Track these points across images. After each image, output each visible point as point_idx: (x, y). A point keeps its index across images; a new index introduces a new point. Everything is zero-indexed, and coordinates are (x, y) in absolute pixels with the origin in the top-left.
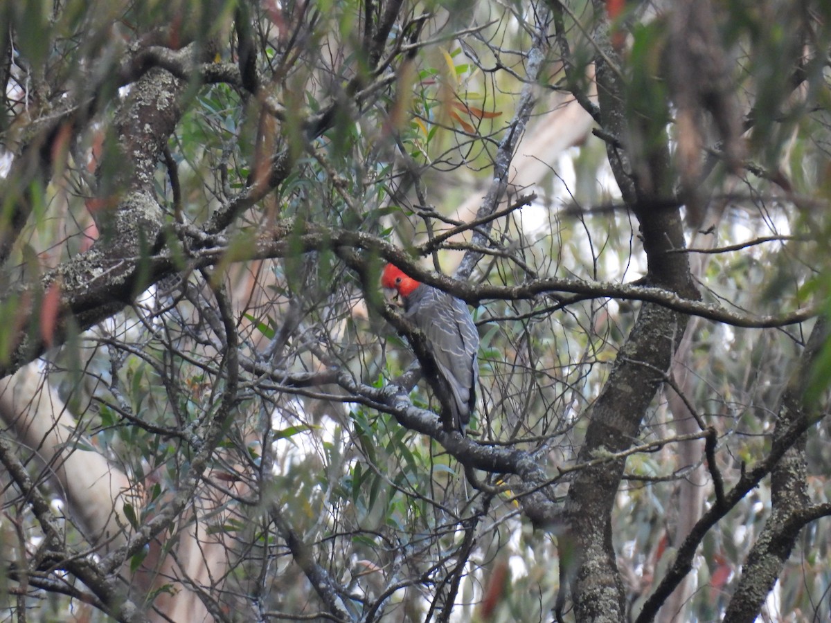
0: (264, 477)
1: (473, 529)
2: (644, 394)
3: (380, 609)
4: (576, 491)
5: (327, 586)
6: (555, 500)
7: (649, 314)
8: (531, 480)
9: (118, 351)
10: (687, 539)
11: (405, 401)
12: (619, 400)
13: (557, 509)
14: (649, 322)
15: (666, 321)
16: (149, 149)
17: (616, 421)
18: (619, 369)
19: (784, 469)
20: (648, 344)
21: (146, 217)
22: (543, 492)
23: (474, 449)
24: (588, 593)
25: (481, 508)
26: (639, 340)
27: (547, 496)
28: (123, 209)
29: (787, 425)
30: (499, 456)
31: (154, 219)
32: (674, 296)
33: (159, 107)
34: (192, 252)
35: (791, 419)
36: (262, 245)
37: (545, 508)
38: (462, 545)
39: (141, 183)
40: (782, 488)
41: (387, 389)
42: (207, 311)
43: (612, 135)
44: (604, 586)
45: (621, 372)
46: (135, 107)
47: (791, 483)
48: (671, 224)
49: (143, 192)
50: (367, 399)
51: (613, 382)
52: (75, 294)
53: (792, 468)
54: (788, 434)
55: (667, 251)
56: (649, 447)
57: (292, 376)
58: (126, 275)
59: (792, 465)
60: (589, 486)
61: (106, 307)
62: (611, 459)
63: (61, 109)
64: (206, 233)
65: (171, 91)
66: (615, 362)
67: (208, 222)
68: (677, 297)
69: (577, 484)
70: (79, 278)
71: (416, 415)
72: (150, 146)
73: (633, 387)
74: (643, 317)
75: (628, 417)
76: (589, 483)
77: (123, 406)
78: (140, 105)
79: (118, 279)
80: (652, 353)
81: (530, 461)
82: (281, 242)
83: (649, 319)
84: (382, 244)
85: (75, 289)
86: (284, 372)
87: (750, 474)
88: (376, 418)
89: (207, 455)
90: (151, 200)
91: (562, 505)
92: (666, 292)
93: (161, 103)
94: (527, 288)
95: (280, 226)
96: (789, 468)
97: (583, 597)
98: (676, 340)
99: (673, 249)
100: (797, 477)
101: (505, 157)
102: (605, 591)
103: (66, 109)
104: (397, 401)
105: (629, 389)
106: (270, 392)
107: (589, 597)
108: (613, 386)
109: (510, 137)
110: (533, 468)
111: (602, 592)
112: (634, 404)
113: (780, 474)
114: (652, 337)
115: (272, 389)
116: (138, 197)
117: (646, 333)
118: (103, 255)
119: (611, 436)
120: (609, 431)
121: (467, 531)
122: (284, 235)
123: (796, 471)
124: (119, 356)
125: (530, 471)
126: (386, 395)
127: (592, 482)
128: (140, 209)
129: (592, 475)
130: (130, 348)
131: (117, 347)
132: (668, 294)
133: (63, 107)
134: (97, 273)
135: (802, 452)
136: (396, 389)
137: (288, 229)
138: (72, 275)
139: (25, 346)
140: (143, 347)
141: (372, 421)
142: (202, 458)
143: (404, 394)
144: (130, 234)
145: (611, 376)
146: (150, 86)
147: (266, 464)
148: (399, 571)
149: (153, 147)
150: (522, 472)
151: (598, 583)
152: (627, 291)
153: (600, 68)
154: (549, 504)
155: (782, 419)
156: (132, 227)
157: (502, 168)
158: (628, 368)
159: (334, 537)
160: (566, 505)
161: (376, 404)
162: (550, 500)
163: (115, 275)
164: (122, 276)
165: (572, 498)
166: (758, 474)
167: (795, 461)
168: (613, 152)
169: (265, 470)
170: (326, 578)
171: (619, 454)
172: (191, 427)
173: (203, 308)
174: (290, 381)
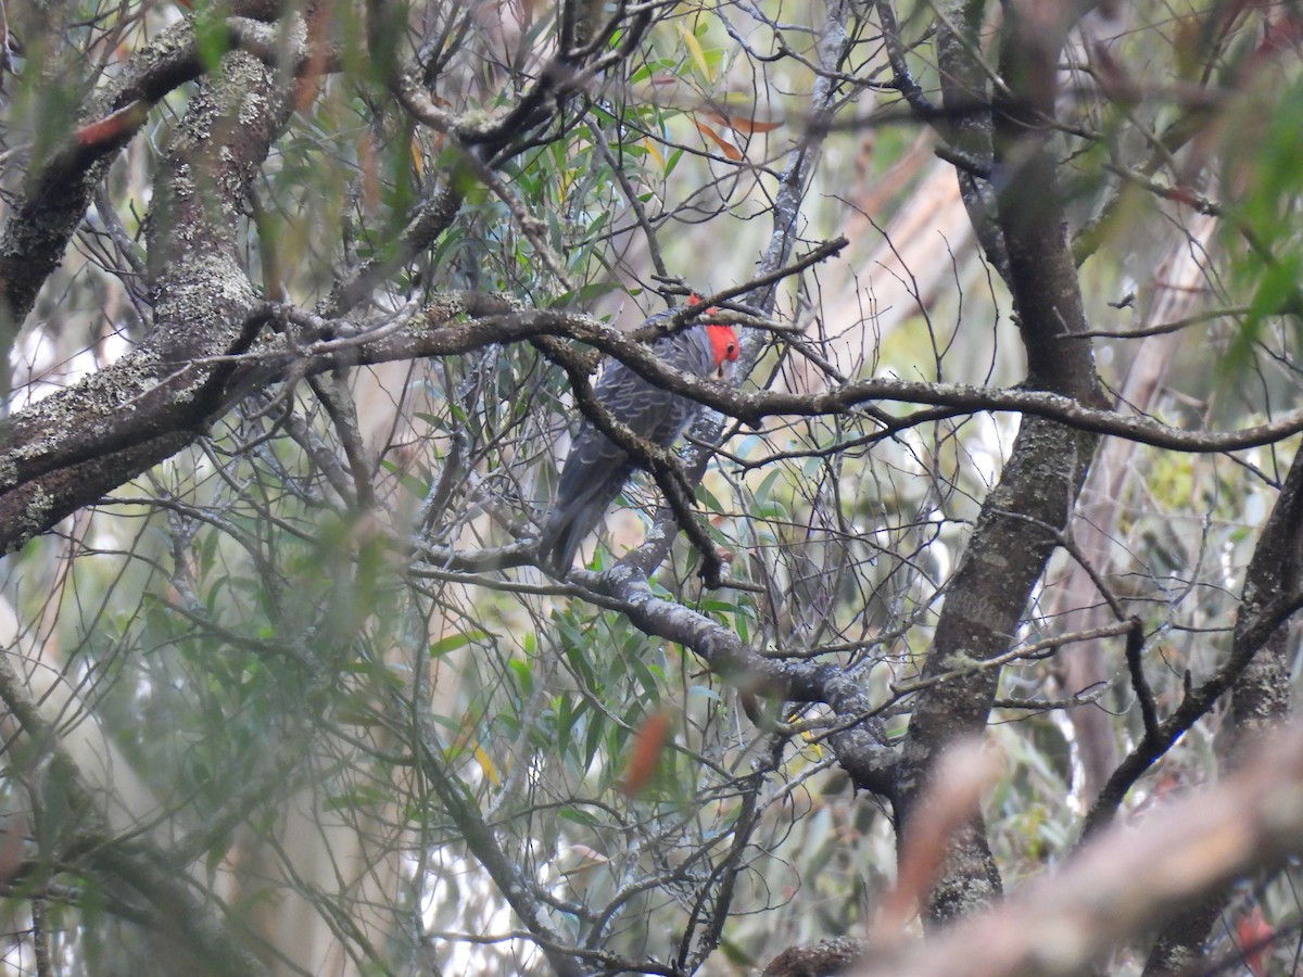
0: (419, 720)
1: (757, 793)
2: (1026, 569)
3: (608, 925)
4: (920, 726)
5: (523, 891)
6: (887, 743)
7: (1031, 441)
8: (848, 711)
9: (183, 520)
10: (1101, 797)
11: (643, 590)
12: (986, 579)
13: (891, 755)
14: (1031, 454)
15: (1059, 452)
16: (228, 186)
17: (981, 612)
18: (985, 531)
19: (1252, 684)
20: (1031, 488)
21: (225, 295)
22: (867, 728)
23: (755, 663)
24: (943, 890)
25: (768, 758)
26: (1016, 484)
27: (875, 735)
28: (190, 283)
29: (1257, 613)
30: (796, 675)
31: (239, 298)
32: (1073, 405)
33: (243, 119)
34: (301, 348)
35: (1262, 603)
36: (411, 336)
37: (872, 755)
38: (739, 820)
39: (217, 242)
40: (1251, 714)
41: (614, 572)
42: (322, 455)
43: (967, 156)
44: (969, 877)
45: (988, 535)
46: (204, 120)
47: (1264, 706)
48: (1063, 296)
49: (221, 255)
50: (583, 589)
51: (976, 551)
52: (116, 420)
53: (1265, 682)
54: (1258, 626)
55: (1059, 336)
56: (1036, 651)
57: (462, 555)
58: (195, 387)
59: (1266, 677)
60: (941, 719)
61: (163, 440)
62: (976, 671)
63: (87, 121)
64: (322, 317)
65: (261, 93)
66: (979, 519)
67: (325, 300)
68: (1077, 405)
69: (922, 716)
70: (121, 394)
71: (661, 612)
72: (229, 181)
73: (1007, 558)
74: (1022, 446)
75: (1001, 607)
76: (940, 715)
77: (193, 607)
78: (212, 117)
79: (184, 394)
80: (1036, 504)
81: (847, 682)
82: (441, 330)
83: (1031, 449)
84: (604, 331)
85: (114, 413)
86: (448, 550)
87: (1199, 691)
88: (593, 620)
89: (329, 682)
90: (233, 268)
91: (899, 749)
92: (1060, 398)
93: (246, 113)
94: (837, 396)
95: (439, 304)
96: (1260, 683)
97: (936, 896)
98: (1075, 481)
99: (1068, 332)
100: (1274, 697)
101: (790, 197)
102: (971, 884)
103: (94, 121)
104: (630, 591)
105: (1003, 562)
106: (426, 580)
107: (944, 895)
108: (975, 557)
109: (798, 164)
110: (852, 691)
111: (966, 887)
112: (1009, 584)
113: (1247, 691)
114: (1037, 478)
115: (429, 575)
116: (212, 264)
117: (1027, 472)
118: (158, 357)
119: (975, 638)
120: (971, 630)
121: (745, 796)
122: (446, 320)
123: (1272, 686)
124: (185, 528)
125: (846, 697)
126: (612, 582)
127: (946, 712)
128: (215, 282)
129: (946, 701)
130: (203, 514)
131: (182, 513)
132: (1063, 402)
133: (89, 118)
134: (149, 385)
135: (1282, 656)
136: (628, 571)
137: (452, 309)
138: (109, 390)
139: (36, 505)
140: (223, 512)
141: (588, 625)
142: (321, 687)
143: (641, 579)
144: (201, 322)
145: (973, 541)
146: (229, 86)
147: (422, 698)
148: (636, 864)
149: (234, 183)
150: (833, 698)
151: (960, 874)
152: (997, 398)
153: (945, 51)
154: (877, 748)
155: (1247, 603)
156: (203, 311)
157: (787, 213)
158: (999, 528)
159: (530, 812)
160: (905, 748)
161: (597, 595)
162: (880, 742)
163: (178, 389)
164: (189, 389)
165: (915, 738)
166: (1213, 690)
167: (1271, 671)
168: (968, 184)
169: (420, 708)
170: (521, 878)
171: (988, 662)
172: (303, 638)
173: (315, 449)
174: (459, 563)
